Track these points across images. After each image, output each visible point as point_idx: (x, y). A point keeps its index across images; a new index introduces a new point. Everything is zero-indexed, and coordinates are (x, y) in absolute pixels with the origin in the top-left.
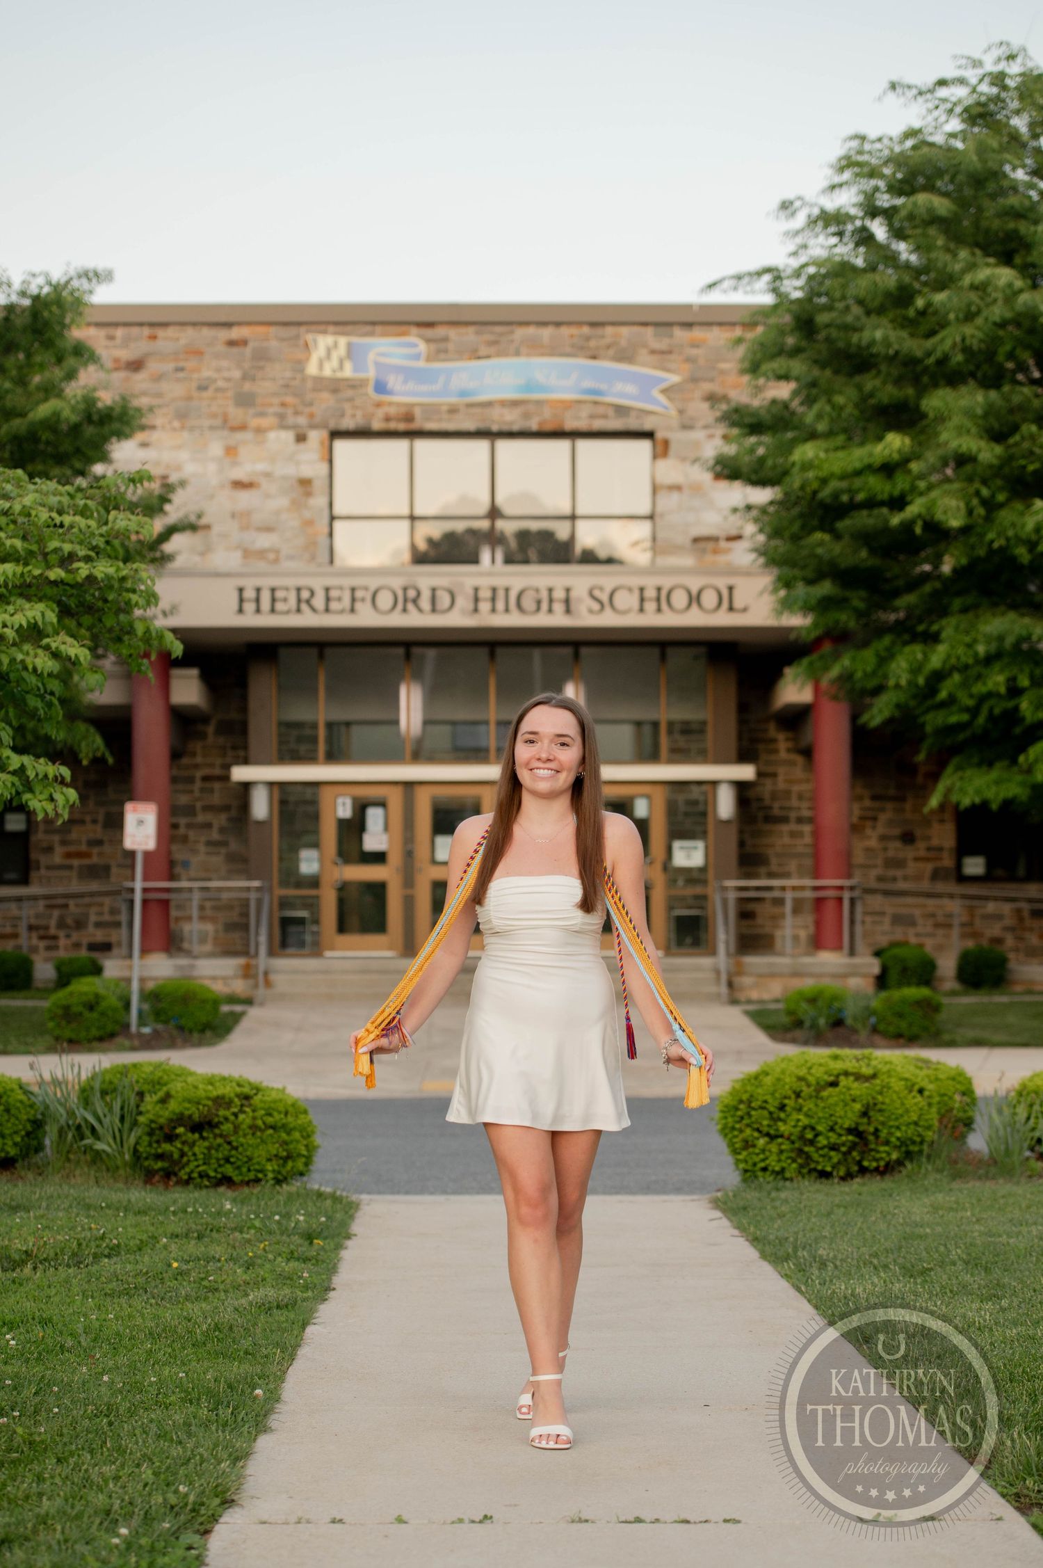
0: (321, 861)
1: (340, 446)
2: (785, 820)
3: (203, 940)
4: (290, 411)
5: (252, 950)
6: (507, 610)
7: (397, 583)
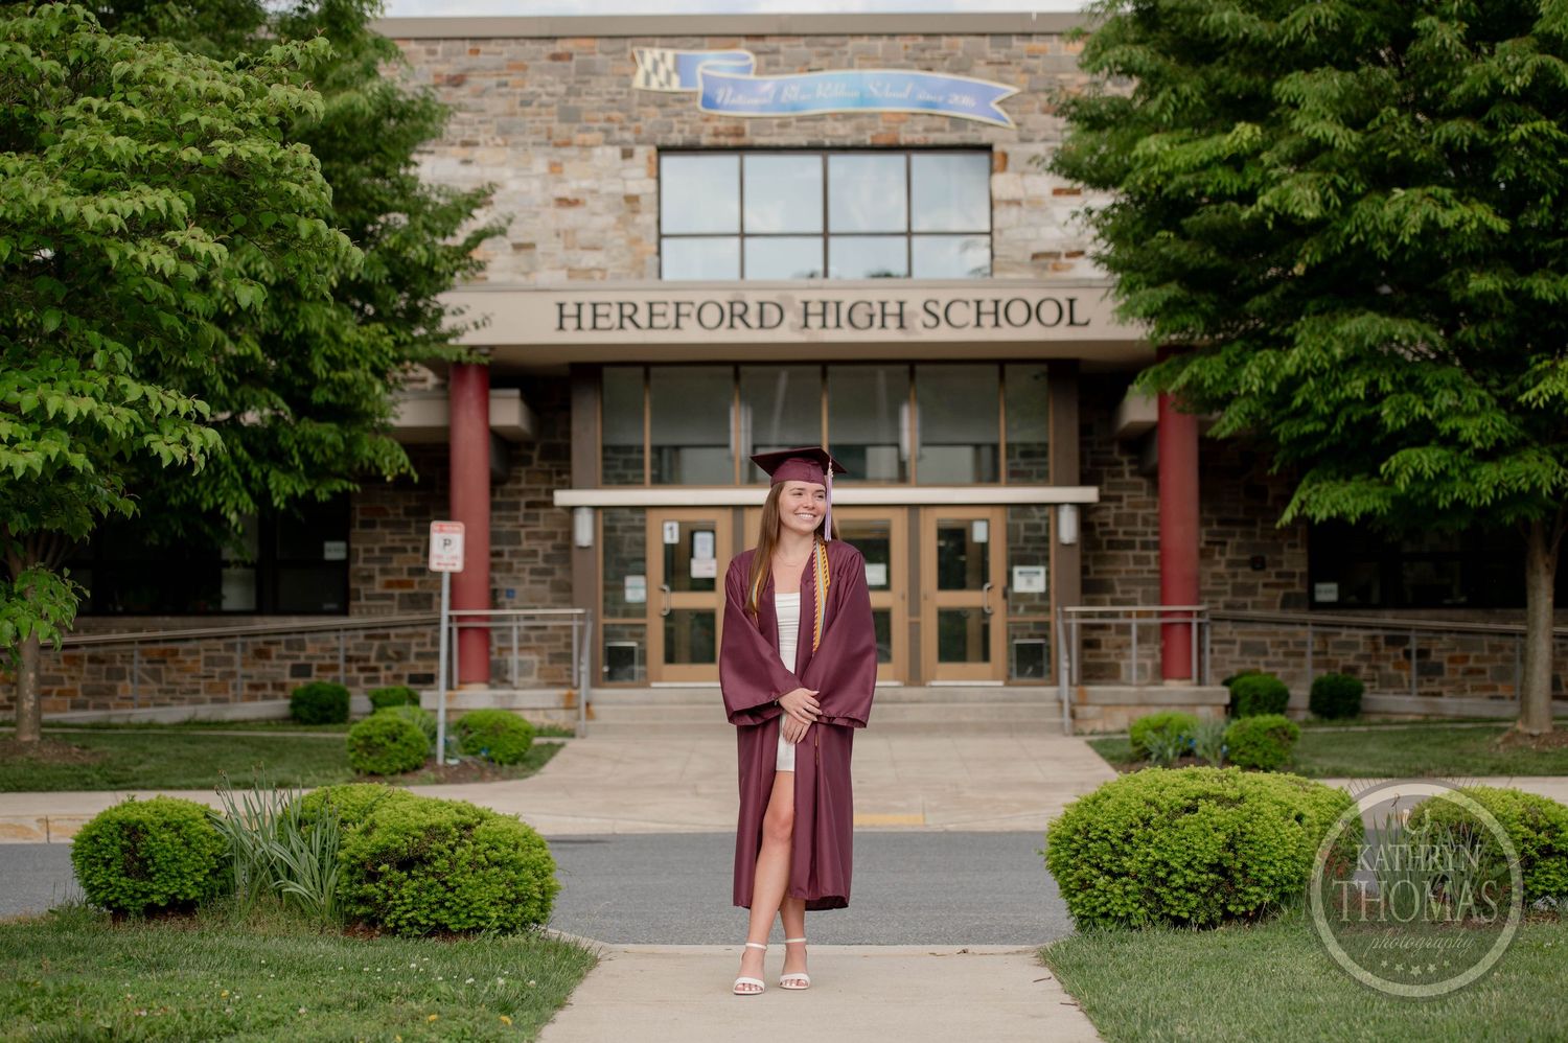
0: (647, 587)
1: (668, 162)
2: (1130, 545)
3: (525, 671)
4: (616, 126)
5: (575, 683)
6: (838, 325)
7: (723, 298)
